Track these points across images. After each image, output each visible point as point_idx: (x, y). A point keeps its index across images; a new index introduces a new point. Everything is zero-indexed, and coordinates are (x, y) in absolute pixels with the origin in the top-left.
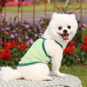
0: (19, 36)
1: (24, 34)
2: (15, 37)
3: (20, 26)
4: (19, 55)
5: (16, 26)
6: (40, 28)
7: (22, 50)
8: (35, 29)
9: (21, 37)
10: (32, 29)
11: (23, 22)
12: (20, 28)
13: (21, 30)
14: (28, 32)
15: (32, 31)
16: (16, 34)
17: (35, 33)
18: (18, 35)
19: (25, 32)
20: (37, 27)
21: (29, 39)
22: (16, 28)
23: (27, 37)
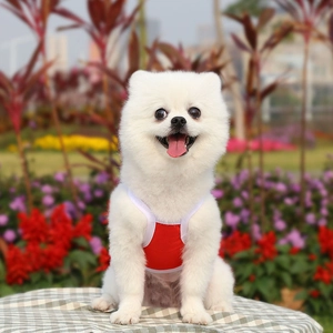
0: (255, 218)
1: (269, 213)
2: (241, 222)
3: (256, 187)
4: (254, 273)
5: (245, 188)
6: (324, 192)
7: (266, 258)
8: (308, 196)
9: (259, 222)
10: (296, 199)
11: (266, 174)
12: (257, 195)
13: (259, 201)
14: (282, 207)
15: (298, 204)
16: (245, 213)
17: (308, 210)
18: (250, 217)
19: (272, 206)
20: (315, 190)
21: (288, 230)
22: (245, 194)
23: (280, 225)
